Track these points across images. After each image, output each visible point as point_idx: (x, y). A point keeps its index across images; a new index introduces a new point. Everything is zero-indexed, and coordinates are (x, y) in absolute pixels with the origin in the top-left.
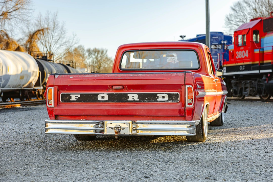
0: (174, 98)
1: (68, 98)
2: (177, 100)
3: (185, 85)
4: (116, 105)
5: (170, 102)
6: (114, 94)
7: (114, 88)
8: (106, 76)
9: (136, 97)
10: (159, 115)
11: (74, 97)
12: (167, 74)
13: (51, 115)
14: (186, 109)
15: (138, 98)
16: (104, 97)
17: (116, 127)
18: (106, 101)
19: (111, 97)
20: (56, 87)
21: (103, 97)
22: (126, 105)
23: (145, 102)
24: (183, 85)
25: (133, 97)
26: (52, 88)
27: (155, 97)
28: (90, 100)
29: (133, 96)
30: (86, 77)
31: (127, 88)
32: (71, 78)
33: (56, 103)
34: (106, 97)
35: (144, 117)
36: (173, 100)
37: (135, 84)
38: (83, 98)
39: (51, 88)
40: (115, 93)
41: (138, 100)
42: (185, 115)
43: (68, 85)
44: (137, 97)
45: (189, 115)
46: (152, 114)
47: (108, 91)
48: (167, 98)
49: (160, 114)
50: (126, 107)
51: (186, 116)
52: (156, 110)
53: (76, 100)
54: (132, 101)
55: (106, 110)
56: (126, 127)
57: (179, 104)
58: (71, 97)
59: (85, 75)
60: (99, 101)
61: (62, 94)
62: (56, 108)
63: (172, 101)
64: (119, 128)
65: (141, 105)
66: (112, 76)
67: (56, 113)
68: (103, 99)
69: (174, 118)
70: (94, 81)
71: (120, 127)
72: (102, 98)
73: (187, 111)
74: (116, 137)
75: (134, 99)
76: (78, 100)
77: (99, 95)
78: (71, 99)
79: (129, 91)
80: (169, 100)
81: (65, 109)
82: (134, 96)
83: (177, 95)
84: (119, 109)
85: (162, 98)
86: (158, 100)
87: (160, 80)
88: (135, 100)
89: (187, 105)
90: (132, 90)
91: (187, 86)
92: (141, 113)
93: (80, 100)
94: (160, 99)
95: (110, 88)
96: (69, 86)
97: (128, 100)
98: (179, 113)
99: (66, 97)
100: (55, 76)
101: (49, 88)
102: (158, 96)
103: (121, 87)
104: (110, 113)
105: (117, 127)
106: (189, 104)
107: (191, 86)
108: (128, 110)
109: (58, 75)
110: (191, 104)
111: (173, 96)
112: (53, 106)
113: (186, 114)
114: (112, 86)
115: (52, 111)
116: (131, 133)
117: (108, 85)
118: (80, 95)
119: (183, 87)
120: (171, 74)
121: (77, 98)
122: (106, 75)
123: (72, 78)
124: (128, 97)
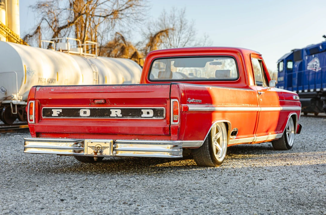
0: (160, 113)
1: (50, 113)
2: (162, 117)
3: (170, 98)
4: (98, 121)
5: (154, 118)
6: (96, 109)
7: (96, 101)
8: (88, 89)
10: (142, 134)
11: (56, 113)
12: (151, 86)
13: (32, 132)
14: (171, 127)
15: (121, 114)
16: (86, 113)
17: (97, 146)
18: (88, 117)
19: (94, 113)
20: (37, 100)
21: (85, 113)
22: (109, 121)
23: (129, 118)
24: (168, 98)
25: (116, 113)
26: (33, 102)
27: (139, 112)
28: (72, 116)
29: (116, 112)
30: (67, 89)
31: (110, 102)
32: (52, 90)
33: (37, 120)
34: (88, 113)
35: (128, 135)
36: (158, 116)
37: (117, 98)
38: (65, 113)
40: (97, 108)
41: (121, 116)
42: (170, 134)
43: (48, 99)
44: (120, 112)
45: (174, 134)
46: (135, 132)
47: (91, 106)
48: (151, 114)
49: (143, 132)
50: (108, 124)
51: (172, 135)
52: (139, 128)
53: (57, 115)
54: (114, 117)
55: (88, 127)
57: (165, 121)
58: (53, 111)
59: (67, 87)
60: (81, 117)
61: (44, 109)
62: (37, 124)
63: (157, 118)
64: (99, 147)
65: (124, 121)
66: (94, 88)
67: (37, 130)
68: (85, 115)
69: (160, 137)
70: (75, 94)
73: (173, 129)
74: (95, 159)
76: (60, 115)
77: (81, 110)
78: (52, 114)
79: (112, 105)
80: (154, 116)
81: (46, 126)
83: (162, 110)
84: (100, 126)
85: (146, 114)
86: (142, 116)
87: (144, 93)
88: (118, 116)
89: (172, 123)
90: (115, 105)
91: (172, 100)
92: (123, 131)
93: (62, 116)
94: (144, 115)
95: (92, 102)
97: (111, 115)
98: (163, 131)
99: (48, 113)
101: (30, 102)
102: (142, 112)
103: (102, 101)
104: (91, 131)
105: (98, 147)
106: (174, 121)
107: (176, 100)
108: (110, 127)
109: (40, 87)
110: (177, 121)
111: (158, 111)
112: (33, 122)
113: (172, 133)
114: (94, 100)
115: (33, 128)
116: (111, 154)
117: (89, 99)
118: (61, 110)
119: (168, 101)
120: (156, 86)
121: (59, 113)
122: (88, 87)
123: (53, 90)
124: (111, 113)
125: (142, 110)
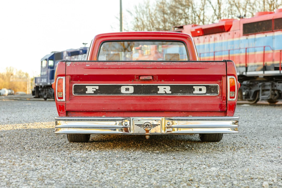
0: (213, 90)
1: (83, 91)
2: (217, 93)
3: (227, 75)
4: (143, 99)
5: (208, 95)
6: (141, 86)
7: (141, 78)
8: (132, 64)
9: (168, 90)
10: (196, 111)
11: (90, 90)
12: (205, 63)
13: (60, 111)
14: (228, 103)
15: (170, 91)
16: (129, 90)
17: (145, 124)
18: (131, 94)
19: (137, 89)
20: (69, 76)
21: (127, 89)
22: (155, 98)
23: (179, 95)
24: (225, 75)
25: (165, 90)
26: (64, 78)
27: (191, 89)
28: (111, 93)
29: (164, 88)
30: (107, 64)
31: (158, 78)
32: (87, 65)
33: (67, 97)
34: (132, 90)
36: (211, 93)
37: (168, 74)
38: (102, 90)
39: (62, 77)
40: (142, 84)
41: (170, 92)
42: (226, 110)
43: (84, 75)
44: (170, 89)
45: (231, 110)
46: (189, 109)
47: (134, 82)
48: (204, 90)
49: (197, 109)
50: (156, 101)
51: (228, 111)
52: (192, 104)
53: (93, 92)
54: (163, 94)
55: (132, 105)
56: (157, 125)
57: (219, 97)
58: (87, 88)
59: (105, 62)
60: (122, 94)
61: (75, 86)
62: (68, 102)
63: (211, 94)
64: (148, 125)
65: (173, 98)
66: (139, 64)
67: (68, 108)
68: (127, 92)
70: (117, 70)
71: (150, 124)
72: (126, 91)
73: (229, 105)
75: (165, 91)
76: (95, 92)
77: (122, 87)
78: (86, 92)
79: (159, 82)
80: (207, 93)
81: (80, 104)
82: (166, 88)
83: (216, 87)
84: (148, 103)
85: (198, 91)
86: (194, 92)
87: (198, 69)
89: (229, 99)
90: (163, 81)
91: (228, 77)
92: (175, 108)
93: (99, 93)
94: (196, 91)
95: (137, 78)
96: (86, 75)
97: (158, 92)
98: (219, 107)
99: (81, 90)
100: (67, 64)
101: (59, 78)
102: (194, 89)
103: (151, 78)
104: (136, 108)
105: (147, 125)
106: (231, 98)
107: (233, 77)
108: (160, 104)
109: (71, 62)
110: (234, 97)
111: (211, 88)
112: (64, 100)
113: (228, 109)
114: (140, 76)
115: (63, 106)
116: (163, 132)
117: (135, 75)
118: (98, 87)
119: (224, 79)
120: (210, 62)
121: (95, 90)
122: (132, 63)
123: (89, 65)
124: (158, 89)
125: (194, 87)
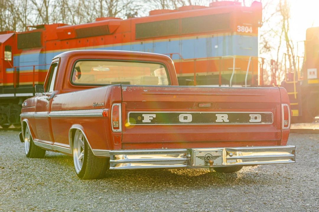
0: (268, 118)
1: (140, 119)
3: (281, 103)
5: (263, 123)
6: (200, 114)
9: (226, 118)
11: (147, 118)
13: (116, 143)
14: (282, 131)
15: (228, 119)
16: (187, 118)
17: (206, 156)
18: (190, 123)
19: (196, 118)
20: (125, 103)
21: (185, 118)
22: (213, 127)
23: (236, 123)
25: (223, 118)
26: (119, 105)
28: (169, 122)
29: (222, 117)
30: (165, 90)
32: (145, 91)
34: (190, 118)
36: (266, 121)
39: (117, 104)
40: (201, 112)
41: (228, 121)
43: (142, 101)
45: (285, 139)
47: (192, 110)
51: (282, 140)
52: (250, 133)
53: (150, 121)
54: (221, 123)
55: (192, 134)
58: (144, 117)
59: (163, 88)
61: (130, 114)
62: (124, 133)
63: (266, 123)
64: (210, 157)
66: (198, 90)
67: (125, 140)
68: (186, 121)
71: (211, 156)
72: (184, 119)
73: (284, 134)
75: (223, 120)
76: (153, 121)
77: (180, 115)
78: (143, 121)
79: (217, 110)
80: (262, 121)
81: (138, 135)
82: (223, 117)
83: (270, 115)
85: (254, 119)
86: (250, 121)
88: (225, 121)
89: (283, 128)
90: (220, 109)
91: (283, 105)
92: (234, 138)
93: (156, 122)
94: (252, 120)
95: (196, 105)
96: (144, 102)
97: (217, 121)
98: (275, 136)
100: (122, 89)
101: (114, 104)
102: (250, 117)
104: (196, 139)
106: (285, 126)
107: (287, 105)
109: (127, 87)
111: (266, 116)
112: (120, 130)
113: (282, 138)
114: (199, 103)
115: (119, 137)
116: (224, 164)
118: (155, 115)
119: (278, 106)
121: (152, 118)
123: (146, 91)
124: (216, 118)
125: (250, 115)
